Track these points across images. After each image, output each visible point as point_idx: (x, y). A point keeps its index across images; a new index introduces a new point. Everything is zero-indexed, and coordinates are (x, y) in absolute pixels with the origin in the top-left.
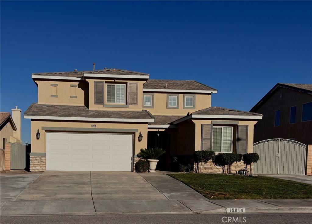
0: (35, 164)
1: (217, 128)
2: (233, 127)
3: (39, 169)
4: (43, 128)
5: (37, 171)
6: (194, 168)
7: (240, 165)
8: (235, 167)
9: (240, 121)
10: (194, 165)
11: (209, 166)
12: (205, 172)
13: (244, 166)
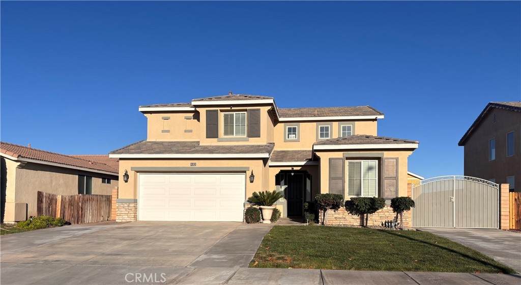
0: (122, 212)
1: (354, 163)
2: (377, 161)
3: (126, 218)
4: (132, 169)
5: (124, 221)
6: (320, 217)
7: (388, 214)
8: (381, 217)
9: (385, 153)
10: (320, 214)
11: (341, 216)
12: (335, 223)
13: (394, 215)
